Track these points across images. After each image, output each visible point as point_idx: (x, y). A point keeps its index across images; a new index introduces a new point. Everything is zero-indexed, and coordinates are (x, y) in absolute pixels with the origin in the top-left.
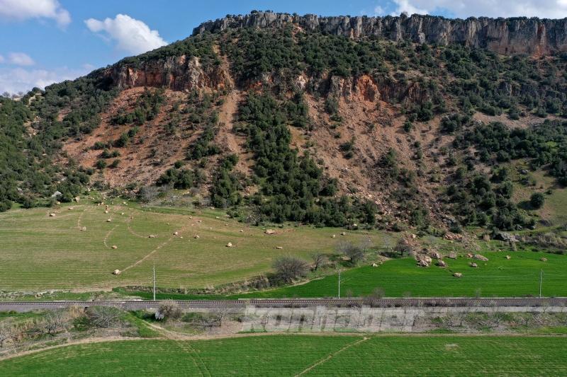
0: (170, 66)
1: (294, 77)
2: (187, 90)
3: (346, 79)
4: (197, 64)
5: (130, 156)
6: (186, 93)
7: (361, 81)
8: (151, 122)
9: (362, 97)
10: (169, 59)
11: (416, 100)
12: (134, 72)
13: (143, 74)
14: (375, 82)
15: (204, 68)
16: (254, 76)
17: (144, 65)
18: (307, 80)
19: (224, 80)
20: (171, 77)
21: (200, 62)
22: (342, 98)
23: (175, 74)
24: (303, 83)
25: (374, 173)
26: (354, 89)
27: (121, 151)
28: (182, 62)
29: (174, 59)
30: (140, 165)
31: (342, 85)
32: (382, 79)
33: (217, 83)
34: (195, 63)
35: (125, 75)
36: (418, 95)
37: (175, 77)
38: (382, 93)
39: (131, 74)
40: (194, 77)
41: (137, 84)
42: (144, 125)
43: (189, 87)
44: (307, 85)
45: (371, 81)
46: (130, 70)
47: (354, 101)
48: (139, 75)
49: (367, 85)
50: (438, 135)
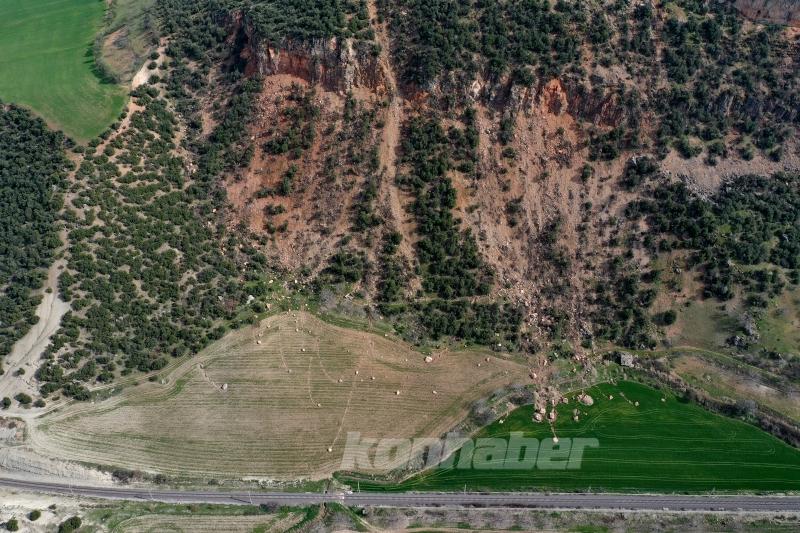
0: (319, 54)
1: (466, 83)
2: (341, 93)
3: (529, 87)
4: (351, 52)
5: (295, 212)
6: (341, 97)
7: (548, 88)
9: (545, 109)
10: (317, 43)
11: (609, 119)
12: (275, 53)
14: (564, 89)
15: (359, 59)
16: (419, 83)
18: (483, 85)
19: (384, 80)
20: (321, 68)
21: (354, 47)
22: (521, 113)
23: (325, 65)
24: (477, 91)
25: (533, 251)
26: (537, 100)
27: (285, 203)
28: (332, 48)
29: (323, 44)
30: (308, 230)
31: (523, 96)
32: (574, 86)
33: (376, 83)
34: (348, 52)
35: (265, 57)
36: (612, 113)
37: (325, 69)
38: (571, 103)
39: (272, 56)
40: (349, 76)
41: (282, 70)
43: (343, 87)
44: (482, 93)
45: (560, 88)
46: (271, 51)
47: (535, 115)
48: (282, 56)
49: (554, 95)
50: (616, 188)
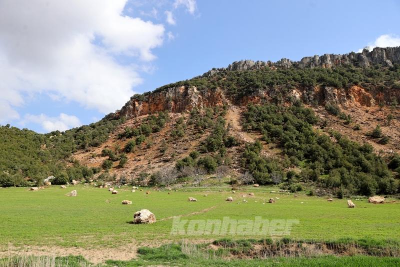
0: (171, 95)
1: (288, 91)
2: (188, 111)
3: (339, 89)
4: (196, 90)
5: (138, 158)
6: (188, 113)
7: (354, 90)
8: (157, 134)
9: (358, 104)
10: (170, 90)
12: (139, 104)
13: (147, 105)
14: (367, 90)
15: (202, 94)
16: (250, 92)
17: (148, 98)
18: (301, 94)
19: (221, 100)
20: (173, 103)
21: (198, 89)
23: (175, 101)
24: (298, 96)
26: (349, 97)
27: (128, 156)
28: (182, 91)
29: (175, 89)
30: (149, 163)
31: (336, 93)
32: (373, 88)
33: (215, 103)
34: (193, 90)
37: (176, 103)
38: (377, 99)
39: (137, 105)
40: (194, 100)
41: (142, 114)
42: (150, 136)
43: (189, 109)
44: (302, 97)
45: (363, 90)
46: (136, 103)
48: (144, 106)
49: (360, 93)
